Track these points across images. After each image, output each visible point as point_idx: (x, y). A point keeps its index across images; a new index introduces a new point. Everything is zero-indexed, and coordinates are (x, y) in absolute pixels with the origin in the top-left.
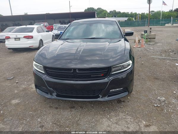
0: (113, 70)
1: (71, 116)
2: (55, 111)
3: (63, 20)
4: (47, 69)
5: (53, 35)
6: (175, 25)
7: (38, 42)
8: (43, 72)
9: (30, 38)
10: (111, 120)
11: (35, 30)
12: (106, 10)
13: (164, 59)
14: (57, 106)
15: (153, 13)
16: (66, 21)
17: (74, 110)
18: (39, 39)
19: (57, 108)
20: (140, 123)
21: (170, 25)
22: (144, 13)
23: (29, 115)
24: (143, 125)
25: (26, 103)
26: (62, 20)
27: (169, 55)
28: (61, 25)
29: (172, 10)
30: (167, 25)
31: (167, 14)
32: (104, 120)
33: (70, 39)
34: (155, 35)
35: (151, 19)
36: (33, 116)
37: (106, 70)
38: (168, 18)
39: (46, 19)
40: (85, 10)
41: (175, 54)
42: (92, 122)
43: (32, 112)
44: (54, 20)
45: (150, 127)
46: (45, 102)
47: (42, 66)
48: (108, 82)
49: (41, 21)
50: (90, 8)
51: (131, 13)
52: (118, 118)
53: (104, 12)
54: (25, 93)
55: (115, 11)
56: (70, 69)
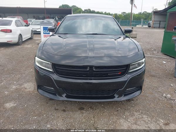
0: (131, 67)
1: (84, 119)
2: (64, 114)
3: (38, 15)
4: (57, 67)
5: (32, 30)
6: (144, 26)
7: (18, 36)
8: (51, 70)
9: (9, 32)
10: (129, 120)
11: (13, 23)
12: (80, 9)
13: (151, 57)
14: (64, 108)
15: (125, 14)
16: (41, 16)
17: (85, 112)
18: (18, 34)
19: (64, 111)
20: (158, 122)
21: (140, 26)
22: (117, 14)
23: (34, 121)
24: (162, 124)
25: (24, 106)
26: (36, 15)
27: (153, 54)
28: (36, 20)
29: (141, 13)
30: (137, 26)
31: (137, 16)
32: (121, 120)
33: (69, 34)
34: (136, 34)
35: (123, 19)
36: (39, 122)
37: (124, 68)
38: (137, 20)
39: (19, 13)
40: (60, 7)
41: (158, 52)
42: (110, 125)
43: (36, 116)
44: (27, 15)
45: (170, 125)
46: (48, 104)
47: (50, 63)
48: (127, 81)
49: (13, 15)
50: (65, 5)
51: (105, 12)
52: (135, 117)
53: (79, 10)
54: (19, 95)
55: (90, 10)
56: (85, 67)
